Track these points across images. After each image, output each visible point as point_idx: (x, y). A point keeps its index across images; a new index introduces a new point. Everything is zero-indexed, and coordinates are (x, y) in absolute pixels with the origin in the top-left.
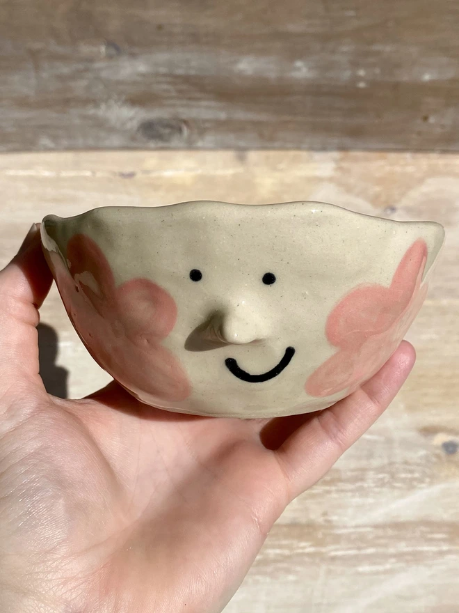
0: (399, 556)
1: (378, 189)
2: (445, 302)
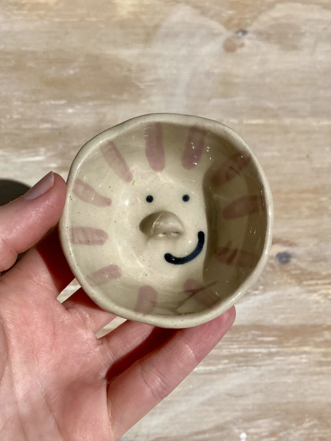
0: (231, 357)
1: (231, 12)
2: (287, 121)
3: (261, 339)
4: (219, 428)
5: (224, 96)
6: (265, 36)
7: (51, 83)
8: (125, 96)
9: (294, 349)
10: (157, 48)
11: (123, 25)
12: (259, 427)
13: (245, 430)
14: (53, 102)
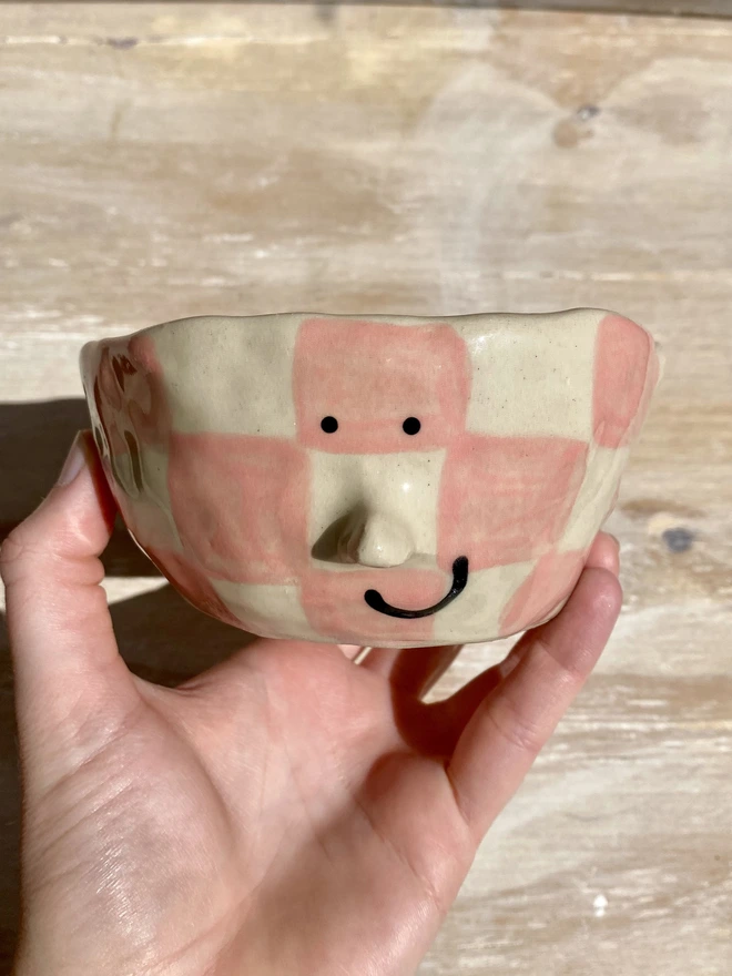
3: (635, 702)
4: (552, 884)
5: (554, 228)
6: (635, 117)
7: (224, 202)
8: (365, 229)
9: (702, 725)
10: (426, 140)
11: (361, 96)
12: (633, 885)
13: (604, 889)
14: (227, 238)
